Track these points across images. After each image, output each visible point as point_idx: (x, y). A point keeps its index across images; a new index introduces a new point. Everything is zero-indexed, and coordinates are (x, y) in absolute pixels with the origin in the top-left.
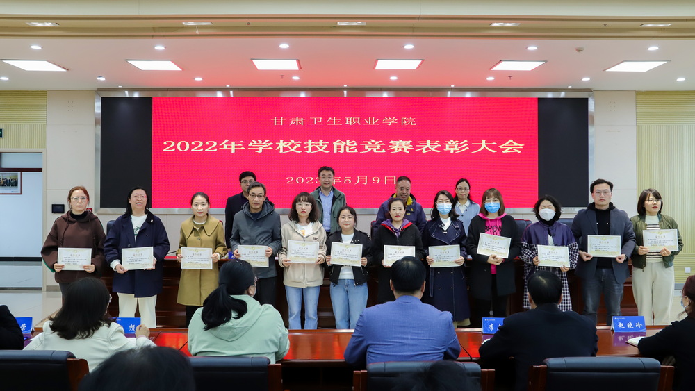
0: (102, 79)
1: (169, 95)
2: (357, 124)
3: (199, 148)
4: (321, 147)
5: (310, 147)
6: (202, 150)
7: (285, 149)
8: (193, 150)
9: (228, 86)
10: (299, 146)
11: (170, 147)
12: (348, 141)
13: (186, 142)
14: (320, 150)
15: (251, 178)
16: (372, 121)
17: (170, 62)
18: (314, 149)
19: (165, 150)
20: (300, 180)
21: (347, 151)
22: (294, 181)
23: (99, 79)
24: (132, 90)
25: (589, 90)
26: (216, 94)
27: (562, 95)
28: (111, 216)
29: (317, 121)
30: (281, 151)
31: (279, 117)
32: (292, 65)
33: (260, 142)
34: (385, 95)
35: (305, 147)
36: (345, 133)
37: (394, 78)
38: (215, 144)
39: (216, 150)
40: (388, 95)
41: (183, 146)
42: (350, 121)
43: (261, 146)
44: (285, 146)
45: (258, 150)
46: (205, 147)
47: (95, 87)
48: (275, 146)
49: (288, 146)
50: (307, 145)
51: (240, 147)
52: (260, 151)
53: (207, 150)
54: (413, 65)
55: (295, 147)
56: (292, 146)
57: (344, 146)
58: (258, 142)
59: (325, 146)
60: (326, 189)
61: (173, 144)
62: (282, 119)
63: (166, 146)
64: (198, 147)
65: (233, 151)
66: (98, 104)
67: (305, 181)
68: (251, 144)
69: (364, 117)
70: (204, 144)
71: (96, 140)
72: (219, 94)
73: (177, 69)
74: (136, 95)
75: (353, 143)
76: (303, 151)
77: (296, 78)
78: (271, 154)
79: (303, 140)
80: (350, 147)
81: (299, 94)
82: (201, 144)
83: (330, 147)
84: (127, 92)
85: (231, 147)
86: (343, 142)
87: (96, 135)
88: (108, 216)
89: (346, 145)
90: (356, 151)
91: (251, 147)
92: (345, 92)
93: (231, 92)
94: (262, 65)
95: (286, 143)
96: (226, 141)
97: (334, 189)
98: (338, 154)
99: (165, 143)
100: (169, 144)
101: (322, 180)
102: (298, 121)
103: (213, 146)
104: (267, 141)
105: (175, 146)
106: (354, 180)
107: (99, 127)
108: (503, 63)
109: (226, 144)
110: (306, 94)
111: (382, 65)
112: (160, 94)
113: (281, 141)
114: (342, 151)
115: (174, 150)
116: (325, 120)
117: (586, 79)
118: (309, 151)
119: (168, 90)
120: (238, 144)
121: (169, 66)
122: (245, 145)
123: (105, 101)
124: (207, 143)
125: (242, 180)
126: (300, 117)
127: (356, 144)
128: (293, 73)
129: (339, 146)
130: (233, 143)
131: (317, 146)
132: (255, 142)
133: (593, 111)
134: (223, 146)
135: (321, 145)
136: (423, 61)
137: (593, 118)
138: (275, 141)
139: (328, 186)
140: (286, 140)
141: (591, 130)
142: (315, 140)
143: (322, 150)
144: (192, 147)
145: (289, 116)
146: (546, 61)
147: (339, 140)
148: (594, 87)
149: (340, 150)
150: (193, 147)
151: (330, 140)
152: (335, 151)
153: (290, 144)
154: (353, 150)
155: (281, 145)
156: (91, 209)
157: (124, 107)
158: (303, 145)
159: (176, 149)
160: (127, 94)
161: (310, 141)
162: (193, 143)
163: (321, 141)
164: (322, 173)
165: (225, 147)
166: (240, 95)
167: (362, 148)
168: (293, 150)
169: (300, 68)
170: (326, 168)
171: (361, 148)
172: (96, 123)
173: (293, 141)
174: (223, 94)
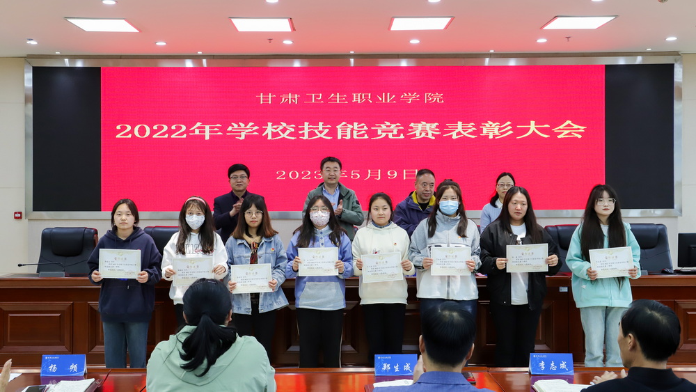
0: (33, 43)
1: (123, 64)
2: (367, 101)
3: (163, 134)
4: (321, 132)
5: (306, 131)
6: (166, 136)
7: (275, 134)
8: (155, 136)
9: (200, 53)
10: (293, 130)
11: (125, 132)
12: (355, 124)
13: (146, 126)
14: (320, 135)
15: (243, 173)
16: (386, 98)
17: (124, 21)
18: (312, 134)
19: (118, 136)
20: (294, 175)
21: (355, 137)
22: (287, 176)
23: (28, 42)
24: (73, 57)
25: (676, 53)
26: (184, 63)
27: (639, 60)
28: (47, 222)
29: (315, 98)
30: (270, 138)
31: (266, 93)
32: (282, 25)
33: (242, 125)
34: (404, 63)
35: (300, 132)
36: (351, 113)
37: (415, 42)
38: (184, 128)
39: (185, 136)
40: (408, 63)
41: (142, 131)
42: (358, 98)
43: (244, 130)
44: (274, 131)
45: (240, 136)
46: (170, 132)
47: (24, 54)
48: (261, 131)
49: (277, 130)
50: (303, 129)
51: (217, 132)
52: (243, 138)
53: (173, 136)
54: (440, 24)
55: (288, 132)
56: (284, 131)
57: (350, 131)
58: (239, 126)
59: (326, 131)
60: (330, 185)
61: (129, 128)
62: (270, 96)
63: (120, 131)
64: (161, 132)
65: (207, 138)
66: (29, 76)
67: (301, 176)
68: (230, 129)
69: (376, 92)
70: (169, 127)
71: (26, 123)
72: (189, 64)
73: (133, 30)
74: (79, 64)
75: (363, 127)
76: (298, 137)
77: (288, 42)
78: (257, 141)
79: (298, 123)
80: (359, 131)
81: (292, 63)
82: (166, 128)
83: (333, 132)
84: (67, 60)
85: (204, 132)
86: (349, 125)
87: (26, 116)
88: (43, 222)
89: (352, 130)
90: (366, 137)
91: (231, 132)
92: (352, 60)
93: (204, 61)
94: (244, 25)
95: (275, 127)
96: (199, 124)
97: (340, 186)
98: (343, 140)
99: (118, 127)
100: (124, 128)
101: (326, 174)
102: (291, 98)
103: (181, 131)
104: (251, 124)
105: (132, 132)
106: (364, 174)
107: (30, 106)
108: (559, 19)
109: (198, 128)
110: (301, 63)
111: (400, 24)
112: (110, 64)
113: (270, 124)
114: (348, 137)
115: (130, 136)
116: (325, 97)
117: (671, 39)
118: (306, 137)
119: (121, 57)
120: (214, 128)
121: (121, 26)
122: (223, 129)
123: (37, 72)
124: (173, 127)
125: (232, 175)
126: (293, 93)
127: (366, 128)
128: (284, 35)
129: (344, 131)
130: (207, 127)
131: (316, 131)
132: (236, 126)
133: (681, 81)
134: (193, 131)
135: (321, 129)
136: (453, 18)
137: (680, 90)
138: (262, 124)
139: (334, 182)
140: (276, 123)
141: (677, 107)
142: (314, 122)
143: (322, 135)
144: (153, 132)
145: (279, 92)
146: (616, 16)
147: (344, 123)
148: (682, 49)
149: (346, 136)
150: (155, 132)
151: (332, 122)
152: (339, 137)
153: (281, 128)
154: (363, 135)
155: (270, 129)
156: (20, 213)
157: (64, 80)
158: (297, 129)
159: (134, 135)
160: (67, 63)
161: (306, 124)
162: (155, 127)
163: (321, 124)
164: (325, 165)
165: (197, 132)
166: (216, 64)
167: (375, 133)
168: (285, 135)
169: (293, 29)
170: (331, 159)
171: (372, 133)
172: (26, 101)
173: (284, 124)
174: (193, 63)
